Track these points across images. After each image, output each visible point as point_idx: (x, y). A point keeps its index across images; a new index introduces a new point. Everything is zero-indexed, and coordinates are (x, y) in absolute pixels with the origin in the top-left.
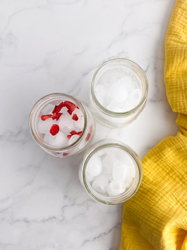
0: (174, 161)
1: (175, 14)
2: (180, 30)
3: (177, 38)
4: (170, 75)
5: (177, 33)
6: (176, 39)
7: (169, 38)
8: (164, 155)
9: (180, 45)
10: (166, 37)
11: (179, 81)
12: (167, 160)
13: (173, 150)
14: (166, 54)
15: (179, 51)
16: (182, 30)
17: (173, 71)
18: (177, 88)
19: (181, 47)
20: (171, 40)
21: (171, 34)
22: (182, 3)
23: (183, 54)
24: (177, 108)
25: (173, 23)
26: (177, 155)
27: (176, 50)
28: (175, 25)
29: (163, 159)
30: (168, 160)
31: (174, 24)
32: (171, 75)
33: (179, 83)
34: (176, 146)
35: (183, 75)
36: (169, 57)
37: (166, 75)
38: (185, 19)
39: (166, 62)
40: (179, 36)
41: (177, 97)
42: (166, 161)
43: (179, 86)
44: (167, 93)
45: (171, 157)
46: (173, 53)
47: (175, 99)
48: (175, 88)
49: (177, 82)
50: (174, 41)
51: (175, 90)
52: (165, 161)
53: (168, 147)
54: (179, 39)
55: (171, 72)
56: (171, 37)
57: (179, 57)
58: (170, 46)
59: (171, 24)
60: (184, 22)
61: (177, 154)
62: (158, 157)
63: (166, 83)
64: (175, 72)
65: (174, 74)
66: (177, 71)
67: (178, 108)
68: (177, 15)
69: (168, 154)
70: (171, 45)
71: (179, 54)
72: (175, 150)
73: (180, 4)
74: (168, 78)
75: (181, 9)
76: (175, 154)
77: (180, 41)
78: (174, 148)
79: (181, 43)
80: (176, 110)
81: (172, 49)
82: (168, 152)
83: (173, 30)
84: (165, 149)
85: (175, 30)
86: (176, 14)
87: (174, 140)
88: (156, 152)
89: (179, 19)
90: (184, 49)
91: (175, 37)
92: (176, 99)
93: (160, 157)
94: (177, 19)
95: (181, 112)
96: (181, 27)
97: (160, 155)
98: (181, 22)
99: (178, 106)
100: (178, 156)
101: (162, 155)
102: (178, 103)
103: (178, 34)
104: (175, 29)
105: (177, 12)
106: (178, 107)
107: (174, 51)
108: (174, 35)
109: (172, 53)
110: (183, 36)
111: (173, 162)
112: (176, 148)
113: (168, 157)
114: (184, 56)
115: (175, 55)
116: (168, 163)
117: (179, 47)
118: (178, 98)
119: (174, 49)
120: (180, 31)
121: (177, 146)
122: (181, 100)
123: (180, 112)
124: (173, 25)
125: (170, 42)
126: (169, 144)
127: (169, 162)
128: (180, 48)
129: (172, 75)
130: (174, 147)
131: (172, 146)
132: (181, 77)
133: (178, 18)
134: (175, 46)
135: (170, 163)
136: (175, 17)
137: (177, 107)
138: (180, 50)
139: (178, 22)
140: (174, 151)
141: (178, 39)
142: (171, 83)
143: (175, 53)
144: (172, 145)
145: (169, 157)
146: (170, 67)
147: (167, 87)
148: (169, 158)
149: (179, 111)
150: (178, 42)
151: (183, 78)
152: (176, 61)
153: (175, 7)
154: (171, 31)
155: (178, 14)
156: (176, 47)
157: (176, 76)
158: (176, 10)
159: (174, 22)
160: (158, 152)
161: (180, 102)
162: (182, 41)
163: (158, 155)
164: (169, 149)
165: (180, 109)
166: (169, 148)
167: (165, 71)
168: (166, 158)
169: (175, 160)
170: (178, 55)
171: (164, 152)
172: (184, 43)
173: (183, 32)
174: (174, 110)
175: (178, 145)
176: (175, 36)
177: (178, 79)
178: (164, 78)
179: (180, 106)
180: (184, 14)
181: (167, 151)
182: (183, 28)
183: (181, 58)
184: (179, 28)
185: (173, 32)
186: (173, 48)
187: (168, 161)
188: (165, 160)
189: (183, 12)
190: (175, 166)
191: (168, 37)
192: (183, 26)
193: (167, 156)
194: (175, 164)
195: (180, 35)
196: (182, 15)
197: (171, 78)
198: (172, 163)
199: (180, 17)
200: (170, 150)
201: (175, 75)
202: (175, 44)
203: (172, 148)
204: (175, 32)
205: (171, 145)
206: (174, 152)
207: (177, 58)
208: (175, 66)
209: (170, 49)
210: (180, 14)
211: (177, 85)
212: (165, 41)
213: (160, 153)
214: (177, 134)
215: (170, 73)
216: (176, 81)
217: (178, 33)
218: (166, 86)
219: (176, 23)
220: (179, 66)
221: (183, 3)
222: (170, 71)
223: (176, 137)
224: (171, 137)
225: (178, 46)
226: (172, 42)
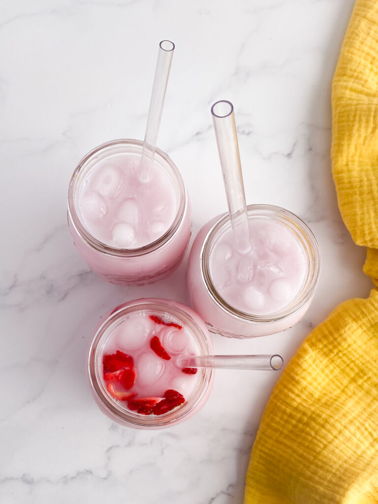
0: (365, 352)
1: (353, 33)
2: (365, 66)
3: (358, 83)
4: (345, 163)
5: (359, 73)
6: (355, 86)
7: (341, 83)
8: (345, 340)
9: (365, 99)
10: (335, 81)
11: (365, 179)
12: (350, 349)
13: (363, 327)
14: (335, 119)
15: (363, 113)
16: (369, 66)
17: (351, 155)
18: (361, 194)
19: (367, 103)
20: (346, 88)
21: (344, 75)
22: (368, 8)
23: (372, 119)
24: (363, 238)
25: (348, 51)
26: (371, 338)
27: (356, 110)
28: (353, 56)
29: (343, 347)
30: (353, 350)
31: (352, 53)
32: (347, 165)
33: (366, 183)
34: (370, 317)
35: (373, 165)
36: (342, 124)
37: (336, 164)
38: (374, 42)
39: (335, 135)
40: (361, 79)
41: (363, 214)
42: (348, 353)
43: (365, 188)
44: (339, 203)
45: (359, 343)
46: (350, 117)
47: (358, 218)
48: (358, 193)
49: (361, 181)
50: (352, 90)
51: (357, 197)
52: (345, 352)
53: (352, 322)
54: (363, 86)
55: (347, 157)
56: (345, 81)
57: (363, 125)
58: (343, 102)
59: (346, 54)
60: (373, 49)
61: (371, 336)
62: (331, 343)
63: (336, 183)
64: (356, 158)
65: (353, 161)
66: (360, 156)
67: (368, 238)
68: (358, 35)
69: (353, 337)
70: (345, 100)
71: (364, 120)
72: (368, 328)
73: (364, 11)
74: (342, 172)
75: (366, 20)
76: (367, 336)
77: (366, 90)
78: (365, 322)
79: (368, 95)
80: (362, 243)
81: (347, 108)
82: (353, 333)
83: (349, 66)
84: (346, 326)
85: (352, 66)
86: (356, 31)
87: (364, 305)
88: (326, 332)
89: (362, 43)
90: (373, 108)
91: (354, 82)
92: (362, 219)
93: (335, 343)
94: (357, 43)
95: (373, 247)
96: (365, 59)
97: (335, 339)
98: (366, 49)
99: (367, 232)
100: (373, 341)
101: (339, 340)
102: (366, 228)
103: (360, 75)
104: (353, 63)
105: (356, 28)
106: (367, 235)
107: (353, 113)
108: (352, 76)
109: (348, 116)
110: (370, 79)
111: (364, 355)
112: (371, 322)
113: (352, 343)
114: (375, 122)
115: (354, 121)
116: (354, 356)
117: (362, 104)
118: (367, 216)
119: (353, 108)
120: (364, 69)
121: (371, 319)
122: (372, 220)
123: (371, 247)
124: (350, 55)
125: (343, 93)
126: (355, 314)
127: (355, 354)
128: (365, 106)
129: (350, 163)
130: (365, 320)
131: (360, 320)
132: (369, 168)
133: (360, 39)
134: (355, 102)
135: (358, 356)
136: (354, 39)
137: (364, 235)
138: (365, 111)
139: (359, 50)
140: (365, 329)
141: (360, 87)
142: (350, 182)
143: (355, 116)
144: (361, 316)
145: (355, 342)
146: (345, 147)
147: (340, 190)
148: (355, 346)
149: (369, 245)
150: (361, 92)
151: (374, 170)
152: (357, 135)
153: (353, 16)
154: (345, 68)
155: (359, 32)
156: (358, 104)
157: (358, 166)
158: (356, 22)
159: (351, 50)
160: (331, 333)
161: (370, 224)
162: (370, 91)
163: (331, 339)
164: (354, 326)
165: (371, 240)
166: (355, 323)
167: (333, 155)
168: (349, 346)
169: (368, 349)
170: (360, 121)
171: (343, 332)
172: (374, 96)
173: (371, 70)
174: (359, 242)
175: (373, 315)
176: (353, 80)
177: (363, 174)
178: (333, 171)
179: (370, 233)
180: (372, 32)
181: (349, 329)
182: (371, 63)
183: (367, 127)
184: (363, 61)
185: (349, 72)
186: (350, 105)
187: (353, 352)
188: (346, 349)
189: (370, 28)
190: (368, 362)
191: (339, 81)
192: (370, 59)
193: (349, 340)
194: (368, 358)
195: (364, 77)
196: (368, 34)
197: (349, 171)
198: (361, 356)
199: (366, 39)
200: (358, 328)
201: (356, 163)
202: (353, 97)
203: (360, 323)
204: (355, 71)
205: (358, 317)
206: (365, 331)
207: (360, 126)
208: (356, 145)
209: (343, 107)
210: (364, 32)
211: (361, 186)
212: (333, 90)
213: (336, 335)
214: (371, 294)
215: (345, 159)
216: (359, 177)
217: (361, 72)
218: (337, 189)
219: (355, 51)
220: (364, 144)
221: (371, 8)
222: (345, 155)
223: (369, 299)
224: (358, 300)
225: (361, 102)
226: (348, 93)
